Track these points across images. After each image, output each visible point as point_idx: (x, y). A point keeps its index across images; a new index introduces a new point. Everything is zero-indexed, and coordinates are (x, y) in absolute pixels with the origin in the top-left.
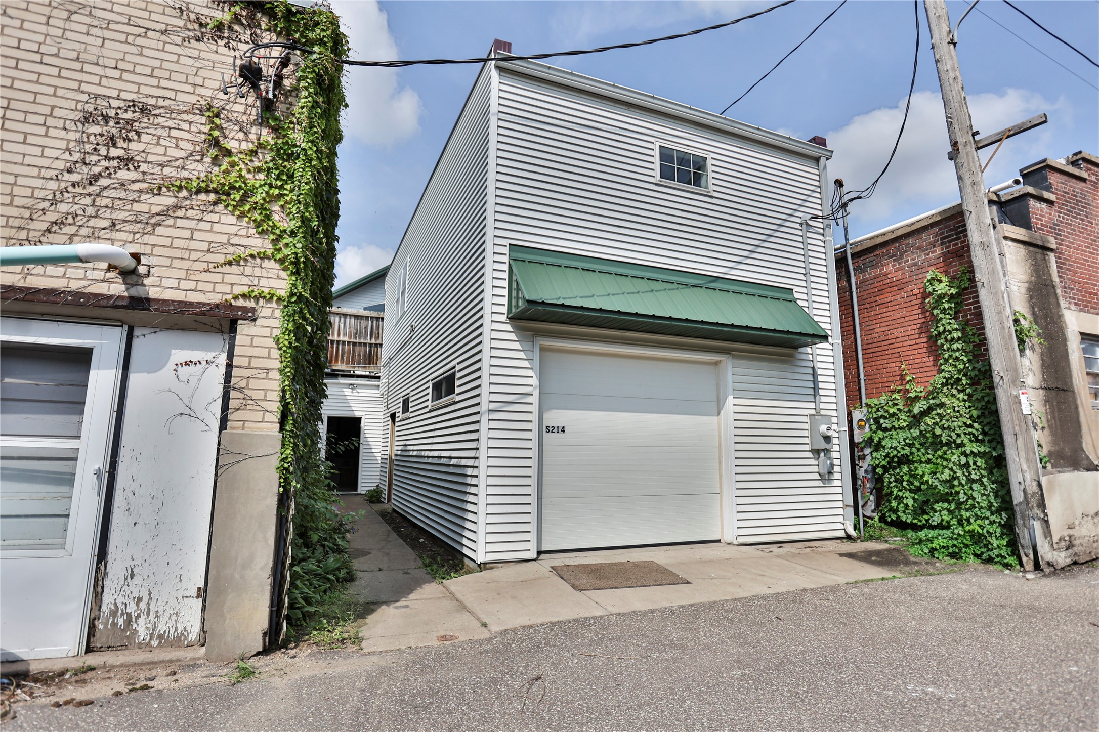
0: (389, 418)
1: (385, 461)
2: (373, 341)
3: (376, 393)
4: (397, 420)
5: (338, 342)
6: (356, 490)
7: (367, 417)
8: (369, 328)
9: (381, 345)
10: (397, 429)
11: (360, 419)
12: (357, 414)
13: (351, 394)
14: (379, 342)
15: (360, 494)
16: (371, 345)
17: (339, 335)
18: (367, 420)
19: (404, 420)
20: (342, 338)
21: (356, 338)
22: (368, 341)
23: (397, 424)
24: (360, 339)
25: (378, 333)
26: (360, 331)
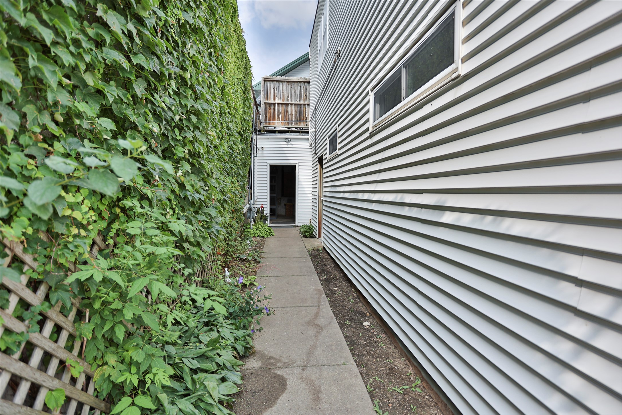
0: (317, 163)
1: (315, 197)
2: (302, 102)
3: (306, 144)
4: (324, 162)
5: (274, 104)
6: (295, 223)
7: (300, 164)
8: (298, 91)
9: (308, 105)
10: (324, 171)
11: (294, 167)
12: (292, 163)
13: (286, 146)
14: (306, 102)
15: (298, 226)
16: (300, 105)
17: (274, 99)
18: (300, 167)
19: (332, 160)
20: (277, 101)
21: (288, 100)
22: (298, 102)
23: (324, 166)
24: (291, 101)
25: (306, 95)
26: (291, 95)
